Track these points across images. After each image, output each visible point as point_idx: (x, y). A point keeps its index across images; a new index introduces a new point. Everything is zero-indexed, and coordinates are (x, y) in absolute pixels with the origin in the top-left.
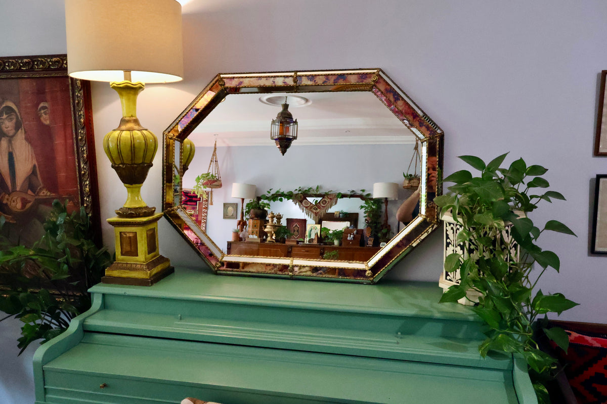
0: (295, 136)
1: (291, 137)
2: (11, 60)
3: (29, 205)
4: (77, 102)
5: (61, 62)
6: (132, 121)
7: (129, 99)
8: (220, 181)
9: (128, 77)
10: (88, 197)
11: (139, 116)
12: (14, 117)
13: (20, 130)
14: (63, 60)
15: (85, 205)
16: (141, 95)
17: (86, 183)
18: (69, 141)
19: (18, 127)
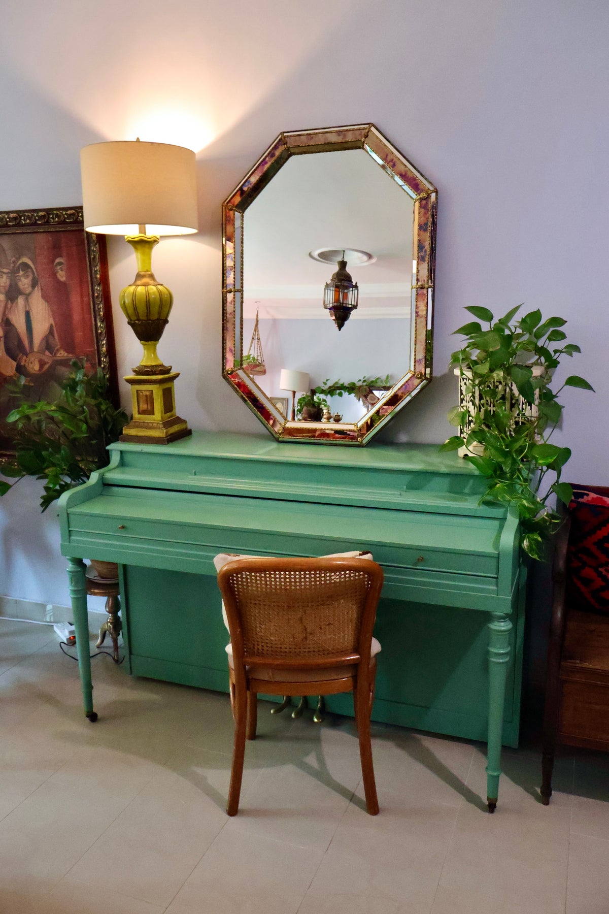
0: (355, 304)
1: (350, 306)
2: (26, 214)
3: (47, 366)
4: (92, 256)
5: (76, 214)
6: (148, 276)
7: (143, 254)
8: (264, 366)
9: (143, 231)
10: (105, 357)
11: (154, 270)
12: (30, 274)
13: (36, 288)
14: (78, 213)
15: (102, 366)
16: (156, 249)
17: (103, 343)
18: (86, 299)
19: (34, 285)
